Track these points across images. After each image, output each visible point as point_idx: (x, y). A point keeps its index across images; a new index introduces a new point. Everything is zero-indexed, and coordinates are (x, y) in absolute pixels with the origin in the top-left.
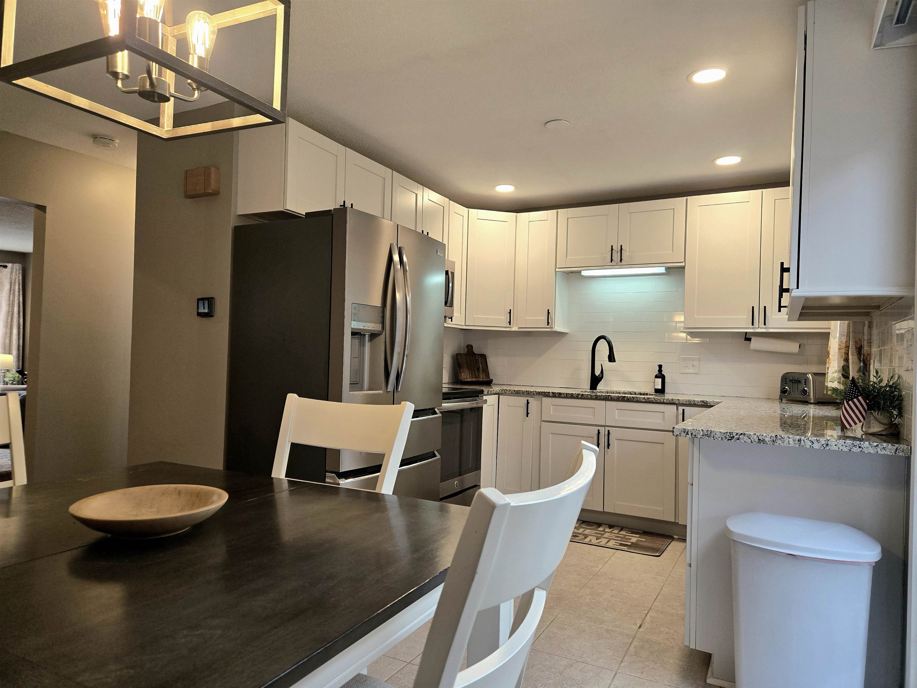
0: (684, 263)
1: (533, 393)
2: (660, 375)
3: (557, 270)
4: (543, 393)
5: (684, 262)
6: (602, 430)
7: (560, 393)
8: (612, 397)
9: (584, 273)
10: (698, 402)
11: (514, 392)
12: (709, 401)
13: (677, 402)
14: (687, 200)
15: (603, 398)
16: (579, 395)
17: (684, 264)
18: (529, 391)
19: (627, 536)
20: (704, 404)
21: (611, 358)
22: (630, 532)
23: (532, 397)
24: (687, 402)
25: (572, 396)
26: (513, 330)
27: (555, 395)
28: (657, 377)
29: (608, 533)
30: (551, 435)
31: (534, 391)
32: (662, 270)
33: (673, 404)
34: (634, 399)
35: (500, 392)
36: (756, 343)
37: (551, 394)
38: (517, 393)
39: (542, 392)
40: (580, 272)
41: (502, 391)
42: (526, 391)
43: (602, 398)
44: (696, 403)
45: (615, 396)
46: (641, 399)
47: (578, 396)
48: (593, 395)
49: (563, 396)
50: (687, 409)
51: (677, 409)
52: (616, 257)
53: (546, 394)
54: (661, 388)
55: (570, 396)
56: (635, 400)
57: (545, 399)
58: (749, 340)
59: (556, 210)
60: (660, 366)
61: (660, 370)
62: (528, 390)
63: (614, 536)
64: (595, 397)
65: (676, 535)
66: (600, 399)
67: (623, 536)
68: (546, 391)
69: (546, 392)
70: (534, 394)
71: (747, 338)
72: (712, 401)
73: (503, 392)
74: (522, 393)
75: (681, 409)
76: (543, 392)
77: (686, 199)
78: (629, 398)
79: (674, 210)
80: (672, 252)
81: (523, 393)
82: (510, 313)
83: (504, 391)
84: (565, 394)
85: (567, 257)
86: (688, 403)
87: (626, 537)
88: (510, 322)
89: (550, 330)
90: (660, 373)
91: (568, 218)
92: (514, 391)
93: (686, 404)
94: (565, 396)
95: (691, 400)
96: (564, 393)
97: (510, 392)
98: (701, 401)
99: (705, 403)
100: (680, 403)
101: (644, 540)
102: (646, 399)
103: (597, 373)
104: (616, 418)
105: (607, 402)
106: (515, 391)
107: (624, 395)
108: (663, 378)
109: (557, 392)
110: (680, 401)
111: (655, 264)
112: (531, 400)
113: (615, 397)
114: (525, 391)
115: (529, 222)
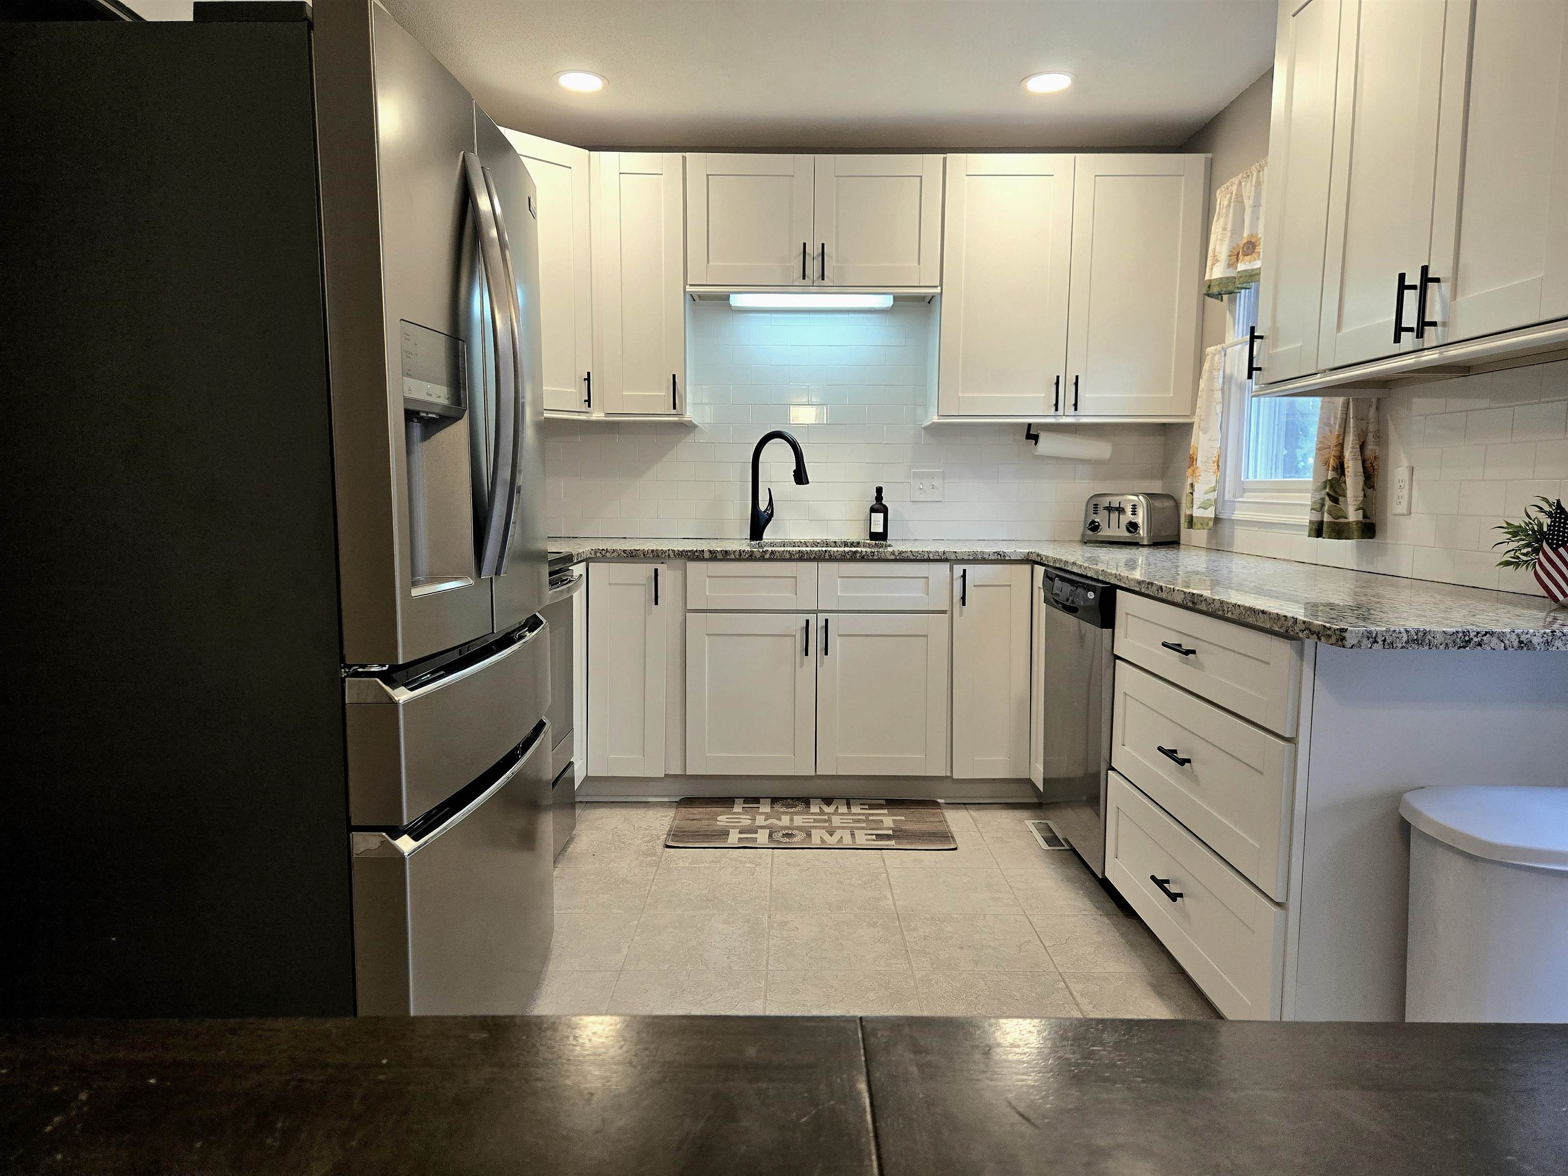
0: (939, 288)
1: (667, 554)
2: (879, 506)
3: (688, 289)
4: (689, 554)
5: (940, 286)
6: (812, 618)
7: (726, 552)
8: (832, 553)
9: (736, 300)
10: (989, 555)
11: (625, 553)
12: (1009, 552)
13: (953, 557)
14: (945, 160)
15: (815, 557)
16: (766, 554)
17: (940, 291)
18: (657, 550)
19: (872, 815)
20: (1000, 558)
21: (800, 477)
22: (867, 807)
23: (662, 563)
24: (969, 555)
25: (751, 556)
26: (595, 418)
27: (716, 556)
28: (873, 510)
29: (839, 815)
30: (706, 637)
31: (669, 550)
32: (885, 301)
33: (946, 560)
34: (874, 555)
35: (591, 556)
36: (1047, 444)
37: (707, 555)
38: (632, 556)
39: (687, 551)
40: (727, 298)
41: (595, 554)
42: (652, 551)
43: (812, 557)
44: (986, 556)
45: (837, 551)
46: (887, 554)
47: (764, 556)
48: (794, 553)
49: (733, 557)
50: (969, 568)
51: (951, 570)
52: (813, 267)
53: (696, 554)
54: (882, 531)
55: (747, 556)
56: (875, 557)
57: (692, 566)
58: (1035, 438)
59: (680, 154)
60: (879, 490)
61: (879, 498)
62: (655, 549)
63: (851, 821)
64: (798, 555)
65: (941, 798)
66: (809, 560)
67: (864, 817)
68: (695, 549)
69: (696, 551)
70: (669, 555)
71: (1032, 435)
72: (1013, 551)
73: (598, 554)
74: (642, 555)
75: (958, 569)
76: (690, 551)
77: (944, 158)
78: (864, 553)
79: (921, 179)
80: (917, 265)
81: (644, 555)
82: (588, 379)
83: (600, 553)
84: (737, 553)
85: (708, 262)
86: (971, 558)
87: (871, 818)
88: (588, 401)
89: (677, 419)
90: (880, 502)
91: (708, 175)
92: (624, 551)
93: (969, 560)
94: (737, 557)
95: (976, 552)
96: (734, 552)
97: (615, 554)
98: (994, 553)
99: (1001, 555)
100: (958, 558)
101: (903, 818)
102: (897, 554)
103: (763, 506)
104: (839, 594)
105: (821, 564)
106: (627, 552)
107: (854, 549)
108: (885, 511)
109: (719, 550)
110: (957, 555)
111: (872, 288)
112: (661, 567)
113: (838, 553)
114: (650, 552)
115: (620, 173)
